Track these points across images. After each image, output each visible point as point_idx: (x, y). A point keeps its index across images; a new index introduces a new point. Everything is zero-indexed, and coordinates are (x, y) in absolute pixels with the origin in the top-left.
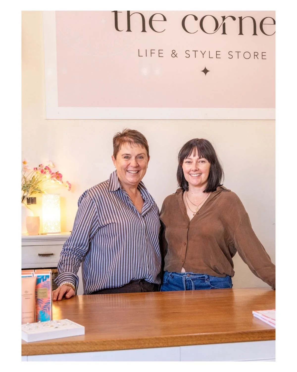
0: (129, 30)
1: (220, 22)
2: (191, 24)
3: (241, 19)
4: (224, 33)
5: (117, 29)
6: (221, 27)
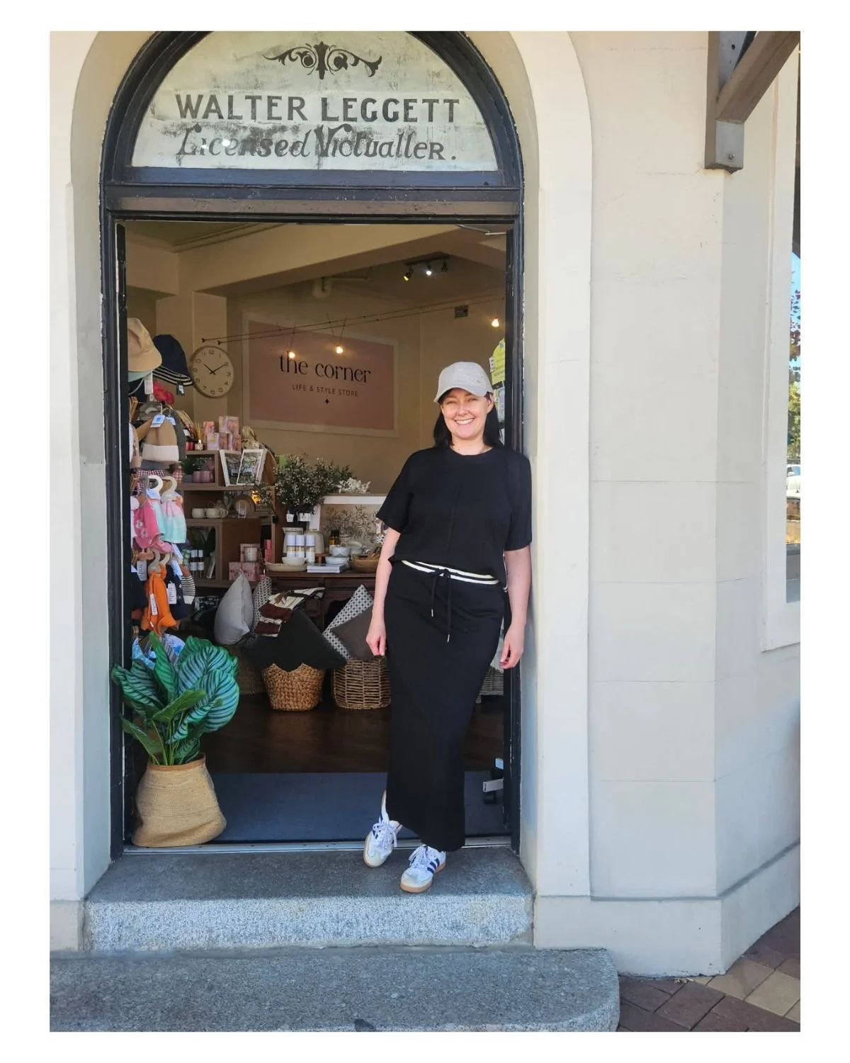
0: (288, 371)
1: (335, 370)
2: (321, 370)
3: (345, 369)
4: (337, 378)
5: (282, 370)
6: (335, 373)
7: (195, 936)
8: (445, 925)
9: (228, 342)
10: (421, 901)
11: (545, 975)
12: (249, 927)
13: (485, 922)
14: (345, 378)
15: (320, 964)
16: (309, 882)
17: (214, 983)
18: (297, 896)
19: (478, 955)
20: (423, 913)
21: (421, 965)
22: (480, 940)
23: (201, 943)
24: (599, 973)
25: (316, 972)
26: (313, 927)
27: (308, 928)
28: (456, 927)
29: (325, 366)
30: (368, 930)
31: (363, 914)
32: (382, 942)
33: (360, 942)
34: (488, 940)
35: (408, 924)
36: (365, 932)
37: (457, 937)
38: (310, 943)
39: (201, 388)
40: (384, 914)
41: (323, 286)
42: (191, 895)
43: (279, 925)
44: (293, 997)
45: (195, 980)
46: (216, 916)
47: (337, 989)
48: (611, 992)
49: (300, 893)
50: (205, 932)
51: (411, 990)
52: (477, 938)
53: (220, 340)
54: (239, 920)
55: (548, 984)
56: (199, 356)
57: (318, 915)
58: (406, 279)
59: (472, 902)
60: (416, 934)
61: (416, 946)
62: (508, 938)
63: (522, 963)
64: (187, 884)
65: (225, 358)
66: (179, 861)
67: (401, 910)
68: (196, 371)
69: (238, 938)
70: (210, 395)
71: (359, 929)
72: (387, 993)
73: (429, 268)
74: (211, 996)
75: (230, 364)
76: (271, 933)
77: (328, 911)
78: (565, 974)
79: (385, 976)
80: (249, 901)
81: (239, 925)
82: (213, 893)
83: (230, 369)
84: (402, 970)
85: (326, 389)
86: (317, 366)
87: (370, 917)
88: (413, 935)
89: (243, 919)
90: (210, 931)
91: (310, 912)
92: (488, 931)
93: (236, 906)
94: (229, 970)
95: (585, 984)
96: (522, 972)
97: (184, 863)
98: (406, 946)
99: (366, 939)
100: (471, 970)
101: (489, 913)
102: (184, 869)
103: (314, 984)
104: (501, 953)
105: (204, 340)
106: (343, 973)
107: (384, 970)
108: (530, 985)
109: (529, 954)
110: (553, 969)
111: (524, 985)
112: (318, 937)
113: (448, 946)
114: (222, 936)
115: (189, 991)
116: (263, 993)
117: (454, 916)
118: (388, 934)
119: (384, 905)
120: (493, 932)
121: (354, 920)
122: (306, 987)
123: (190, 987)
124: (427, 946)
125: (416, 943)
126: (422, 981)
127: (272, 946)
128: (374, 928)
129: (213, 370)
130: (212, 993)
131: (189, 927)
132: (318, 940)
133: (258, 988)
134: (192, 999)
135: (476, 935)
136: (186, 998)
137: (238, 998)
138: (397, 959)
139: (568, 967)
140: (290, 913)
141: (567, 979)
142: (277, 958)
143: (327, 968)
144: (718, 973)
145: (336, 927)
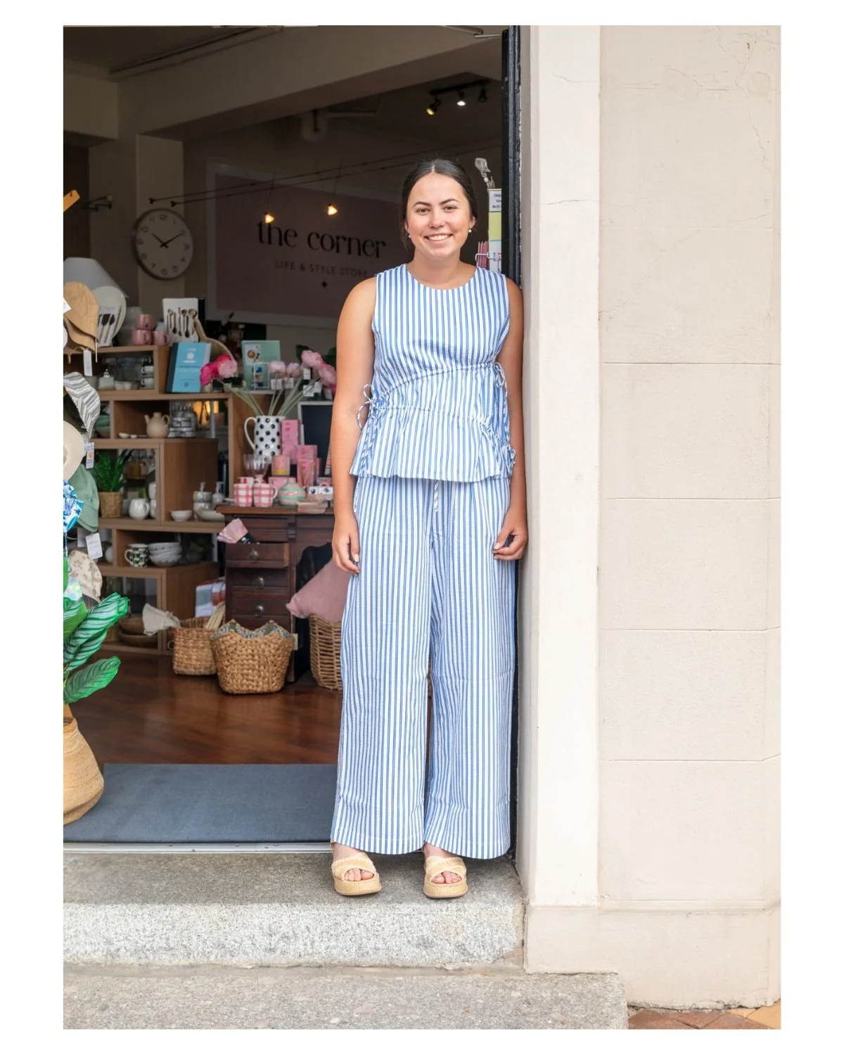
0: (270, 243)
1: (335, 241)
2: (315, 241)
3: (348, 239)
4: (338, 252)
5: (261, 241)
6: (335, 245)
7: (88, 948)
8: (409, 942)
9: (186, 202)
10: (377, 911)
11: (531, 1002)
12: (157, 939)
13: (460, 938)
14: (350, 252)
15: (245, 985)
16: (236, 888)
17: (110, 1004)
18: (219, 902)
19: (450, 978)
20: (380, 925)
21: (375, 988)
22: (453, 960)
23: (98, 957)
24: (601, 1000)
25: (239, 993)
26: (239, 940)
27: (233, 943)
28: (425, 944)
29: (321, 235)
30: (309, 947)
31: (303, 927)
32: (328, 961)
33: (301, 961)
34: (463, 961)
35: (361, 939)
36: (305, 949)
37: (424, 957)
38: (234, 961)
39: (149, 266)
40: (329, 927)
41: (315, 122)
42: (84, 899)
43: (195, 938)
44: (206, 1020)
45: (85, 999)
46: (117, 923)
47: (262, 1012)
48: (612, 1021)
49: (223, 900)
50: (102, 944)
51: (357, 1016)
52: (451, 958)
53: (175, 200)
54: (144, 930)
55: (534, 1010)
56: (145, 223)
57: (244, 926)
58: (430, 112)
59: (444, 912)
60: (371, 952)
61: (370, 967)
62: (490, 958)
63: (504, 987)
64: (82, 886)
65: (181, 226)
66: (75, 861)
67: (353, 922)
68: (142, 243)
69: (143, 952)
70: (161, 275)
71: (297, 946)
72: (326, 1018)
73: (461, 99)
74: (103, 1016)
75: (188, 233)
76: (185, 947)
77: (256, 922)
78: (557, 1001)
79: (327, 1000)
80: (157, 907)
81: (145, 936)
82: (112, 897)
83: (188, 239)
84: (349, 993)
85: (323, 268)
86: (310, 235)
87: (311, 930)
88: (368, 953)
89: (149, 929)
90: (109, 942)
91: (235, 922)
92: (465, 950)
93: (140, 913)
94: (130, 989)
95: (582, 1011)
96: (503, 997)
97: (81, 864)
98: (358, 966)
99: (307, 957)
100: (438, 995)
101: (465, 926)
102: (79, 870)
103: (234, 1006)
104: (479, 976)
105: (152, 201)
106: (273, 995)
107: (327, 993)
108: (510, 1011)
109: (515, 977)
110: (544, 995)
111: (503, 1012)
112: (246, 953)
113: (413, 967)
114: (123, 950)
115: (76, 1011)
116: (169, 1014)
117: (420, 930)
118: (334, 952)
119: (329, 915)
120: (471, 951)
121: (291, 934)
122: (224, 1009)
123: (78, 1006)
124: (385, 966)
125: (372, 963)
126: (372, 1005)
127: (187, 963)
128: (317, 944)
129: (165, 241)
130: (106, 1013)
131: (82, 937)
132: (245, 957)
133: (164, 1010)
134: (79, 1020)
135: (448, 954)
136: (72, 1019)
137: (137, 1019)
138: (345, 981)
139: (563, 992)
140: (210, 923)
141: (559, 1006)
142: (192, 978)
143: (253, 990)
144: (763, 1004)
145: (268, 942)
